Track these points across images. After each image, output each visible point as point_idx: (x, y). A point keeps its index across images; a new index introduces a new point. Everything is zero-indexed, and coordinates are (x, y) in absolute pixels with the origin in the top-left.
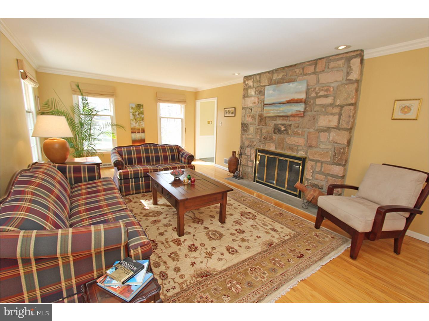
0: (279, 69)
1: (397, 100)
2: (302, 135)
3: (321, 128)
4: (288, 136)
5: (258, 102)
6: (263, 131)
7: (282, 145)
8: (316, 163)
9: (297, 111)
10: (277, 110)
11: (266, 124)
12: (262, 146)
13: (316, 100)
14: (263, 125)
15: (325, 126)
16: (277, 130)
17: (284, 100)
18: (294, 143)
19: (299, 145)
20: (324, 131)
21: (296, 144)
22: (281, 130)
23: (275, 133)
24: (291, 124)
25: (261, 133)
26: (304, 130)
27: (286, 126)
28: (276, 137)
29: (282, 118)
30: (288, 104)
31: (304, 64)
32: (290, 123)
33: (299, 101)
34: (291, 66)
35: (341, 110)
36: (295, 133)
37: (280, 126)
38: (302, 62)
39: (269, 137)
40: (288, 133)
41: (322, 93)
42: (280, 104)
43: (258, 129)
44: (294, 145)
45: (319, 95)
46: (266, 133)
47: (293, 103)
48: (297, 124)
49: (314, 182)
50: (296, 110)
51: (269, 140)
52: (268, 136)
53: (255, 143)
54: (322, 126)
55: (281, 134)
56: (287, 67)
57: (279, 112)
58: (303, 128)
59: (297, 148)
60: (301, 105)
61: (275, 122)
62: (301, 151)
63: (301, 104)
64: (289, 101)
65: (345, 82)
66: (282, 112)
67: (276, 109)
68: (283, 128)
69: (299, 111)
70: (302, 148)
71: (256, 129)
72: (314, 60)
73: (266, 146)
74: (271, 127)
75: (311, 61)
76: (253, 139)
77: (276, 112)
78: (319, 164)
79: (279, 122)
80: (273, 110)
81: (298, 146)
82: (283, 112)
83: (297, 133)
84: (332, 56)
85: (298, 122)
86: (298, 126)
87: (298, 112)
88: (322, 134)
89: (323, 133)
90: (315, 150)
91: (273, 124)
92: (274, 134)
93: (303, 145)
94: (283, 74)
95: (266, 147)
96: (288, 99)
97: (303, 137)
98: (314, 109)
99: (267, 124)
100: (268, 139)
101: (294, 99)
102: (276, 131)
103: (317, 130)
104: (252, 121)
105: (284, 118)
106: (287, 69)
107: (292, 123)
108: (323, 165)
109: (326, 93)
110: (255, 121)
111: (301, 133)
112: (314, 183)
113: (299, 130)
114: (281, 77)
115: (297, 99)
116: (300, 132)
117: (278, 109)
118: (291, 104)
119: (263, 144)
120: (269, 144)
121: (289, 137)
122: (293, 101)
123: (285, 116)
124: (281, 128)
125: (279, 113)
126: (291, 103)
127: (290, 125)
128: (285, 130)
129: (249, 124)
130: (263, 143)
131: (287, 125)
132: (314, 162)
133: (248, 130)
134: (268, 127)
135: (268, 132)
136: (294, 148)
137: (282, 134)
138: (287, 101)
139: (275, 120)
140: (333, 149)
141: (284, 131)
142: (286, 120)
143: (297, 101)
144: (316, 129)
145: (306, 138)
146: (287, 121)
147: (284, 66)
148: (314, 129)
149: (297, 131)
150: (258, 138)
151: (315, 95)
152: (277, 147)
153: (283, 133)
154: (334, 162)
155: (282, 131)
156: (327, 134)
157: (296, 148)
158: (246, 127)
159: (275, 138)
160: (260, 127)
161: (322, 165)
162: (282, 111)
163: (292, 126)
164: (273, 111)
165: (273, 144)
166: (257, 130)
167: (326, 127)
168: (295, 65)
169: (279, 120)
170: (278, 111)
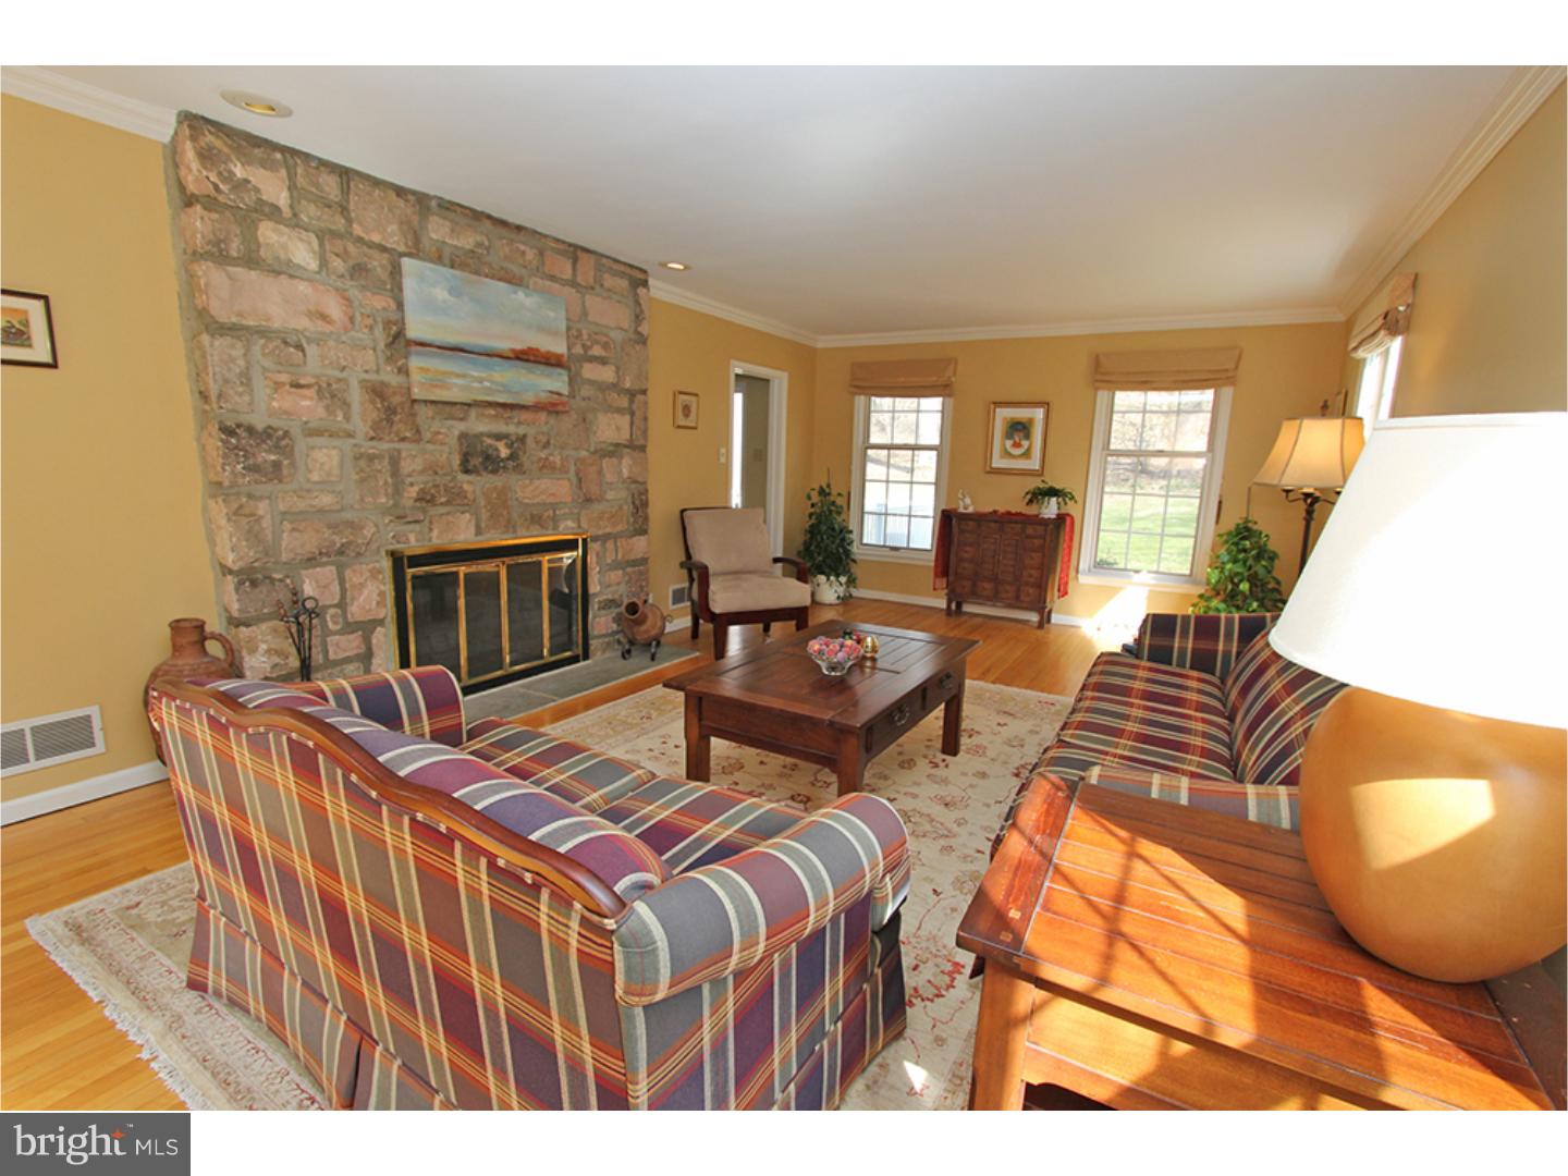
0: (459, 210)
1: (681, 393)
2: (564, 470)
3: (603, 446)
4: (519, 477)
5: (352, 319)
6: (406, 466)
7: (505, 513)
8: (604, 543)
9: (551, 392)
10: (481, 381)
11: (418, 431)
12: (412, 537)
13: (581, 367)
14: (403, 439)
15: (609, 441)
16: (477, 458)
17: (505, 345)
18: (544, 497)
19: (557, 504)
20: (610, 454)
21: (548, 501)
22: (498, 457)
23: (467, 471)
24: (525, 436)
25: (395, 472)
26: (565, 453)
27: (512, 443)
28: (473, 485)
29: (493, 412)
30: (518, 363)
31: (543, 240)
32: (521, 430)
33: (553, 361)
34: (503, 223)
35: (631, 401)
36: (543, 467)
37: (489, 441)
38: (539, 230)
39: (442, 488)
40: (519, 469)
41: (597, 351)
42: (488, 355)
43: (371, 458)
44: (544, 504)
45: (590, 353)
46: (422, 472)
47: (535, 362)
48: (543, 433)
49: (605, 597)
50: (550, 389)
51: (448, 503)
52: (436, 486)
53: (369, 531)
54: (604, 442)
55: (495, 472)
56: (489, 217)
57: (489, 388)
58: (562, 448)
59: (554, 511)
60: (560, 374)
61: (460, 427)
62: (566, 519)
63: (559, 370)
64: (523, 352)
65: (633, 337)
66: (500, 388)
67: (475, 374)
68: (504, 452)
69: (559, 394)
70: (567, 510)
71: (357, 458)
72: (570, 245)
73: (431, 530)
74: (446, 449)
75: (564, 242)
76: (342, 509)
77: (475, 385)
78: (610, 545)
79: (479, 425)
80: (463, 376)
81: (554, 506)
82: (506, 389)
83: (547, 463)
84: (608, 257)
85: (545, 429)
86: (548, 443)
87: (556, 396)
88: (606, 462)
89: (607, 459)
90: (597, 507)
91: (457, 433)
92: (462, 477)
93: (569, 499)
94: (479, 238)
95: (435, 533)
96: (519, 347)
97: (565, 476)
98: (579, 390)
99: (427, 436)
100: (443, 500)
101: (537, 350)
102: (476, 461)
103: (595, 452)
104: (321, 412)
105: (500, 410)
106: (488, 223)
107: (531, 431)
108: (619, 544)
109: (603, 353)
110: (347, 418)
111: (558, 462)
112: (607, 600)
113: (551, 455)
114: (468, 247)
115: (548, 352)
116: (556, 459)
117: (484, 375)
118: (531, 365)
119: (417, 527)
120: (450, 518)
121: (527, 482)
122: (535, 355)
123: (504, 406)
124: (497, 450)
125: (488, 391)
126: (527, 361)
127: (522, 439)
128: (512, 457)
129: (296, 431)
130: (416, 522)
131: (514, 438)
132: (599, 543)
133: (293, 464)
134: (430, 447)
135: (432, 469)
136: (546, 514)
137: (501, 471)
138: (513, 351)
139: (461, 419)
140: (630, 500)
141: (508, 459)
142: (508, 420)
143: (548, 359)
144: (592, 449)
145: (574, 480)
146: (507, 424)
147: (479, 209)
148: (588, 450)
149: (547, 459)
150: (384, 500)
151: (582, 352)
152: (483, 525)
153: (504, 467)
154: (635, 530)
155: (502, 460)
156: (614, 460)
157: (551, 512)
158: (277, 448)
159: (474, 492)
160: (384, 446)
161: (615, 543)
162: (503, 385)
163: (530, 442)
164: (460, 381)
165: (467, 515)
166: (362, 463)
167: (612, 444)
168: (519, 228)
169: (477, 418)
170: (487, 384)
